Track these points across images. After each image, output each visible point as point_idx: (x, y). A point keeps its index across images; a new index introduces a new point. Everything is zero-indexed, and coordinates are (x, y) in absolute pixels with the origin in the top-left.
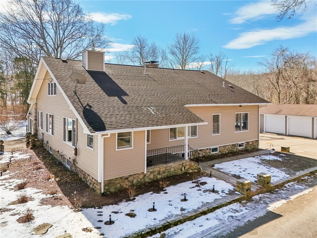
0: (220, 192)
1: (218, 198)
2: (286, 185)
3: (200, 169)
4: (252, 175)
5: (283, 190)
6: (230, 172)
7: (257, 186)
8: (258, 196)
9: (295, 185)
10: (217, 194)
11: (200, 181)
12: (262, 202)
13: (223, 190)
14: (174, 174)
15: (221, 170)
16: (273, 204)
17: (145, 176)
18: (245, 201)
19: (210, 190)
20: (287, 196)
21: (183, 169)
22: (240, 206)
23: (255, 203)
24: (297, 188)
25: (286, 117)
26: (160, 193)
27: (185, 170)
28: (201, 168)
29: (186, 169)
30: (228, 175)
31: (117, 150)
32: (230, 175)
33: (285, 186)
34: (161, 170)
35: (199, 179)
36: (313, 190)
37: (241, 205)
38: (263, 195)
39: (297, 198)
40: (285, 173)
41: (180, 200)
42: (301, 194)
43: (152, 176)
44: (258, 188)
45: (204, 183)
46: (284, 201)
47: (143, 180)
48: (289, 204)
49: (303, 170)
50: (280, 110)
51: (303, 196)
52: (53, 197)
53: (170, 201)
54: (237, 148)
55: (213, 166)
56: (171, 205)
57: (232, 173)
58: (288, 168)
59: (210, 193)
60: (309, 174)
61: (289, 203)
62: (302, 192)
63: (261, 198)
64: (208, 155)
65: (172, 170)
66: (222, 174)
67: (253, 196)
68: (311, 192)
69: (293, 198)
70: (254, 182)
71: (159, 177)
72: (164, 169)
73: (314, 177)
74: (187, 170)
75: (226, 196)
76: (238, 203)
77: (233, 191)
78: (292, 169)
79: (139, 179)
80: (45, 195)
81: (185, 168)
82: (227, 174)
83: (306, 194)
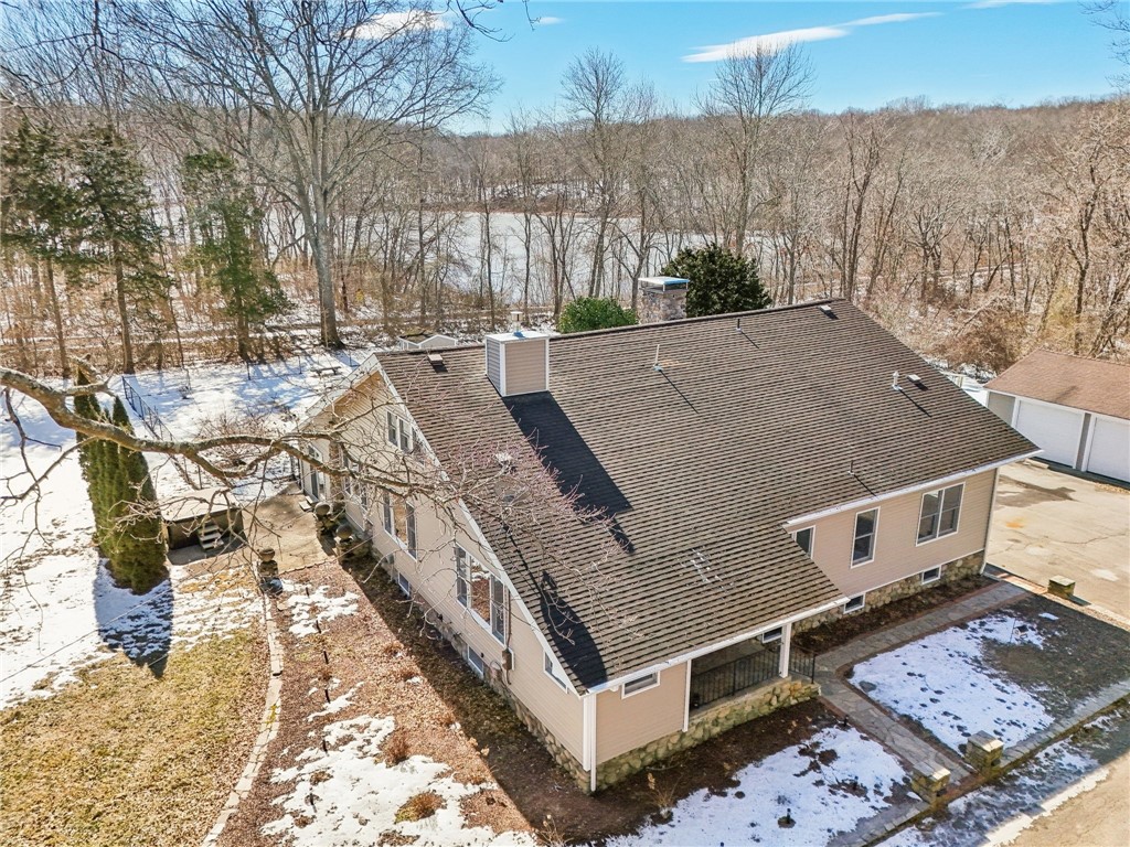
0: (870, 794)
1: (867, 816)
2: (1041, 755)
3: (817, 693)
4: (956, 718)
5: (1029, 774)
6: (896, 702)
7: (965, 768)
8: (963, 799)
9: (1065, 752)
10: (863, 798)
11: (817, 745)
12: (972, 823)
13: (878, 782)
14: (751, 718)
15: (872, 694)
16: (997, 832)
17: (683, 735)
18: (930, 819)
19: (846, 784)
20: (1035, 801)
21: (774, 702)
22: (918, 838)
23: (954, 825)
24: (1068, 768)
25: (1088, 416)
26: (725, 795)
27: (778, 701)
28: (820, 691)
29: (781, 699)
30: (890, 717)
31: (624, 697)
32: (895, 715)
33: (1038, 759)
34: (721, 715)
35: (816, 738)
36: (1109, 778)
37: (919, 833)
38: (975, 794)
39: (1060, 808)
40: (1043, 708)
41: (776, 821)
42: (1072, 791)
43: (699, 734)
44: (966, 774)
45: (829, 757)
46: (1025, 821)
47: (678, 747)
48: (1037, 830)
49: (1095, 691)
50: (1073, 388)
51: (1077, 801)
52: (482, 791)
53: (753, 825)
54: (917, 585)
55: (850, 674)
56: (758, 841)
57: (902, 709)
58: (1055, 686)
59: (845, 797)
60: (1111, 707)
61: (1039, 827)
62: (1078, 785)
63: (969, 805)
64: (834, 619)
65: (748, 709)
66: (875, 713)
67: (951, 801)
68: (1103, 785)
69: (1049, 805)
70: (956, 749)
71: (716, 730)
72: (727, 712)
73: (1124, 717)
74: (784, 701)
75: (886, 808)
76: (914, 827)
77: (902, 787)
78: (1066, 689)
79: (670, 745)
80: (461, 785)
81: (778, 697)
82: (887, 711)
83: (1087, 792)
